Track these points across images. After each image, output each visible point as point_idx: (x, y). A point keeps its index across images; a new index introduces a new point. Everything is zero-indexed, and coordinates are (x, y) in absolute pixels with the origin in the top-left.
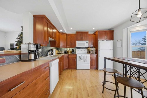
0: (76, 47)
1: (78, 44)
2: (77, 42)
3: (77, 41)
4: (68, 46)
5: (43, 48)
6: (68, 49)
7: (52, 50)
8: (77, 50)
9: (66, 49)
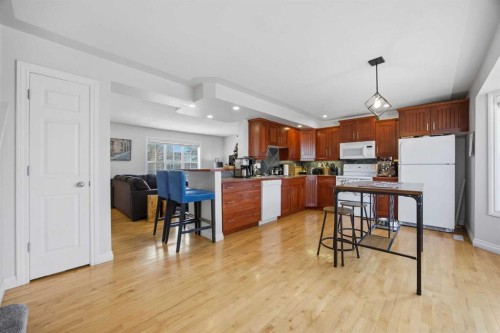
0: (339, 159)
1: (344, 151)
2: (343, 146)
3: (341, 145)
4: (321, 156)
5: (262, 163)
6: (324, 163)
7: (282, 166)
8: (346, 167)
9: (319, 165)
